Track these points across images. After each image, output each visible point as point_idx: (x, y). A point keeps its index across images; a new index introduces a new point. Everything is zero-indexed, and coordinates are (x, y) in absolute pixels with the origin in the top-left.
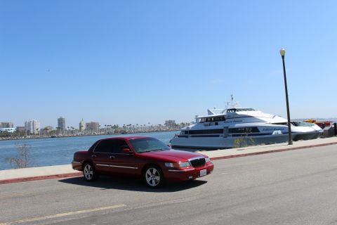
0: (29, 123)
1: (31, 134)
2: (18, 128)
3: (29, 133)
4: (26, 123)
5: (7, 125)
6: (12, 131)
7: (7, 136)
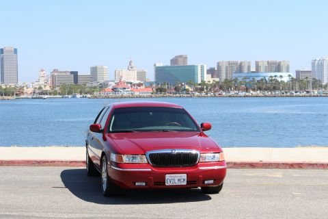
0: (321, 65)
1: (321, 86)
2: (298, 73)
3: (317, 84)
4: (313, 64)
5: (278, 68)
6: (286, 79)
7: (275, 89)
